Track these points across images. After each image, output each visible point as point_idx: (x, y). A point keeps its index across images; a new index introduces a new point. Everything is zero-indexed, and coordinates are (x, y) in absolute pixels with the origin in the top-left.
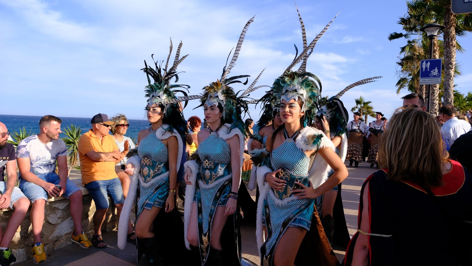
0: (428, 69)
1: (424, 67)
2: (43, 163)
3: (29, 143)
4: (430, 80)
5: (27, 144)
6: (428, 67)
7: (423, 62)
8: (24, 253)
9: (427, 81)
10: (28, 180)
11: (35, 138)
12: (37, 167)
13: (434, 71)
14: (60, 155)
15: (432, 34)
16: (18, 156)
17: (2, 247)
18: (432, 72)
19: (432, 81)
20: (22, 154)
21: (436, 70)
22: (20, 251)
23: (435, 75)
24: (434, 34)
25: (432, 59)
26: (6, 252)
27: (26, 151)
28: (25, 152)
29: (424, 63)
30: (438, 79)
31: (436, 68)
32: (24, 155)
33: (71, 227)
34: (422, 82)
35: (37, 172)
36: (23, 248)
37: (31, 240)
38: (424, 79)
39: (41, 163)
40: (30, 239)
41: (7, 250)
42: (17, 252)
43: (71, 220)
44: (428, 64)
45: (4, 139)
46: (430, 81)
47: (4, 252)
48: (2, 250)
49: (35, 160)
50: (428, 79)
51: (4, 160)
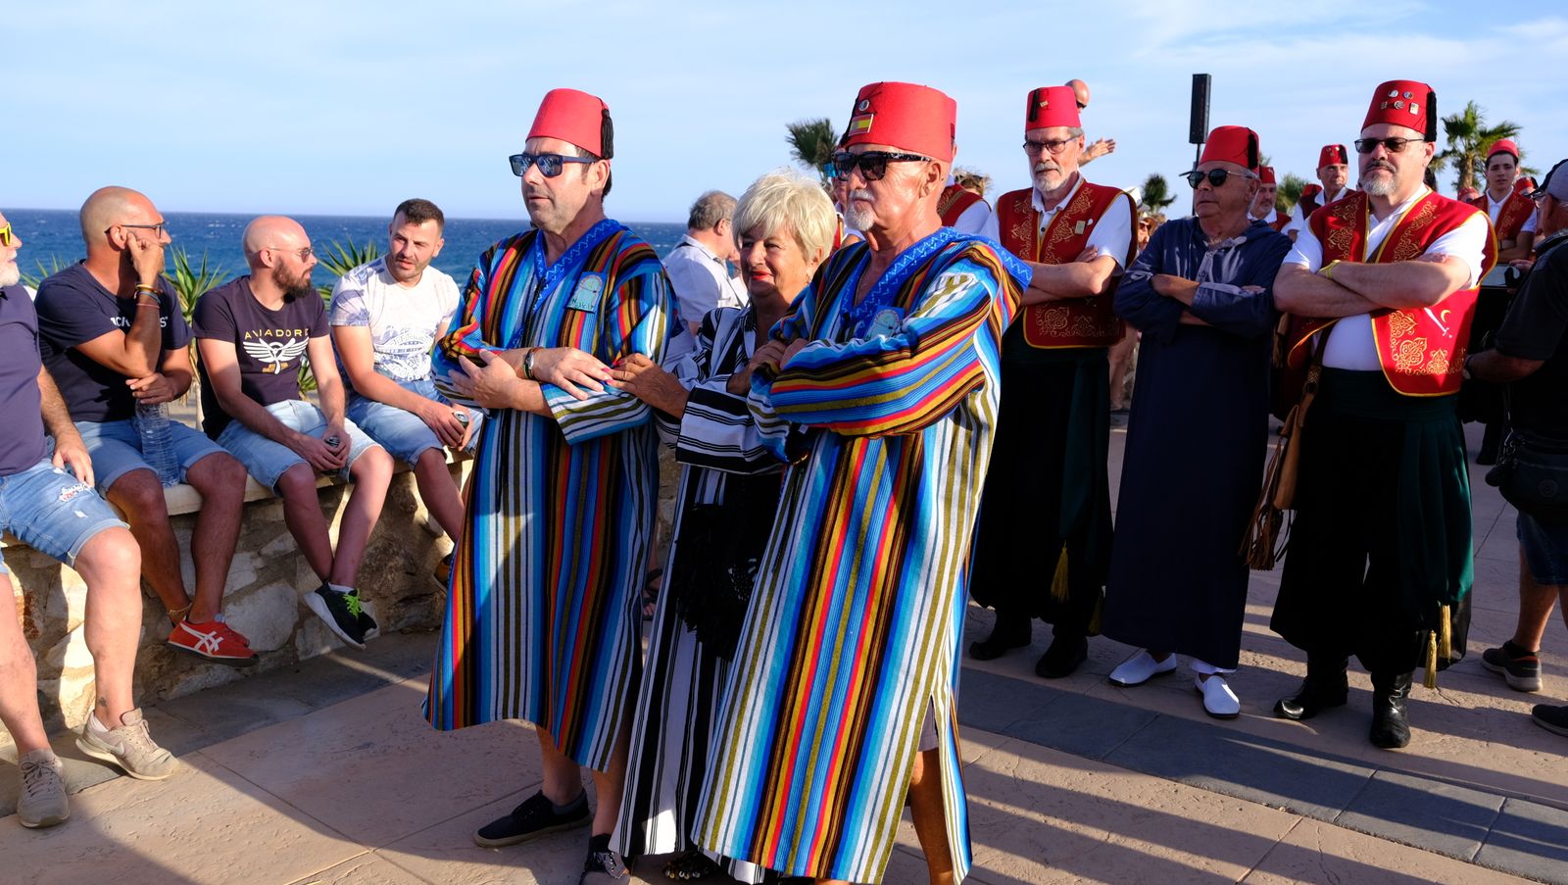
2: (401, 347)
5: (365, 286)
11: (382, 270)
17: (339, 584)
20: (352, 315)
26: (350, 598)
27: (363, 308)
28: (359, 310)
32: (358, 318)
36: (368, 600)
37: (386, 578)
39: (398, 347)
40: (384, 575)
41: (353, 593)
47: (346, 598)
48: (341, 594)
49: (381, 338)
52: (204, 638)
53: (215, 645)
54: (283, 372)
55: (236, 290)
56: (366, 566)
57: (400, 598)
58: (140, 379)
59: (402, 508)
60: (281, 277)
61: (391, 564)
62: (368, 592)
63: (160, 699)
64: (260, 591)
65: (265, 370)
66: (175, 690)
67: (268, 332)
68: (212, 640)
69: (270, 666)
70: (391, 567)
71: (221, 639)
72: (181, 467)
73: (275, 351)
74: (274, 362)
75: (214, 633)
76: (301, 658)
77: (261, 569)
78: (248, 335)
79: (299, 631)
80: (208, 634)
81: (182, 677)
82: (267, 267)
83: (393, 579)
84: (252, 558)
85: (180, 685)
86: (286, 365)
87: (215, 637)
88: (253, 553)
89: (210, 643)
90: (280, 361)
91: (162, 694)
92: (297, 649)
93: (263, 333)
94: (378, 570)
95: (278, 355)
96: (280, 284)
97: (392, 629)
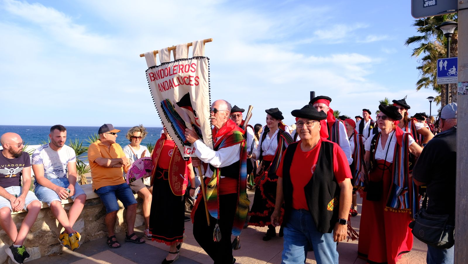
0: (446, 69)
1: (441, 66)
3: (42, 151)
4: (448, 79)
5: (40, 152)
6: (445, 66)
7: (439, 61)
8: (39, 251)
9: (444, 81)
10: (42, 185)
11: (47, 147)
12: (50, 172)
13: (452, 70)
14: (69, 161)
15: (449, 32)
16: (34, 163)
17: (17, 245)
18: (449, 71)
19: (450, 80)
20: (36, 161)
21: (454, 69)
22: (35, 250)
23: (453, 74)
24: (451, 32)
25: (449, 58)
26: (20, 249)
27: (40, 158)
28: (38, 159)
29: (441, 62)
30: (456, 78)
31: (454, 67)
32: (38, 162)
33: (82, 228)
34: (439, 82)
35: (50, 177)
36: (37, 246)
37: (45, 239)
38: (441, 79)
39: (53, 169)
41: (21, 247)
42: (32, 250)
43: (82, 222)
44: (445, 63)
45: (20, 148)
46: (448, 81)
47: (18, 249)
49: (48, 167)
50: (446, 78)
51: (20, 167)
56: (38, 236)
57: (50, 245)
59: (51, 217)
61: (47, 235)
62: (38, 244)
65: (6, 177)
67: (9, 165)
70: (47, 236)
82: (6, 149)
83: (47, 239)
94: (42, 237)
96: (11, 153)
97: (45, 255)
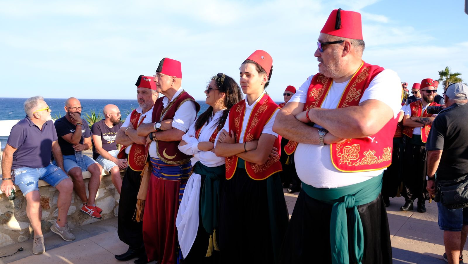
45: (118, 117)
52: (90, 210)
53: (92, 213)
54: (112, 143)
55: (101, 123)
58: (76, 145)
60: (112, 120)
63: (80, 225)
64: (105, 198)
65: (108, 143)
66: (83, 223)
67: (109, 133)
68: (91, 211)
69: (107, 217)
71: (93, 211)
72: (86, 167)
73: (111, 138)
74: (111, 141)
75: (92, 209)
76: (115, 216)
77: (106, 193)
78: (104, 134)
79: (115, 209)
80: (91, 209)
81: (85, 220)
82: (108, 118)
84: (104, 190)
85: (85, 222)
86: (113, 141)
87: (92, 211)
88: (104, 189)
89: (91, 212)
90: (112, 141)
91: (80, 224)
92: (114, 214)
93: (108, 134)
95: (112, 139)
96: (112, 122)
